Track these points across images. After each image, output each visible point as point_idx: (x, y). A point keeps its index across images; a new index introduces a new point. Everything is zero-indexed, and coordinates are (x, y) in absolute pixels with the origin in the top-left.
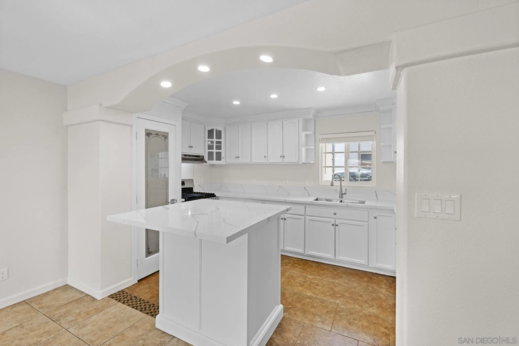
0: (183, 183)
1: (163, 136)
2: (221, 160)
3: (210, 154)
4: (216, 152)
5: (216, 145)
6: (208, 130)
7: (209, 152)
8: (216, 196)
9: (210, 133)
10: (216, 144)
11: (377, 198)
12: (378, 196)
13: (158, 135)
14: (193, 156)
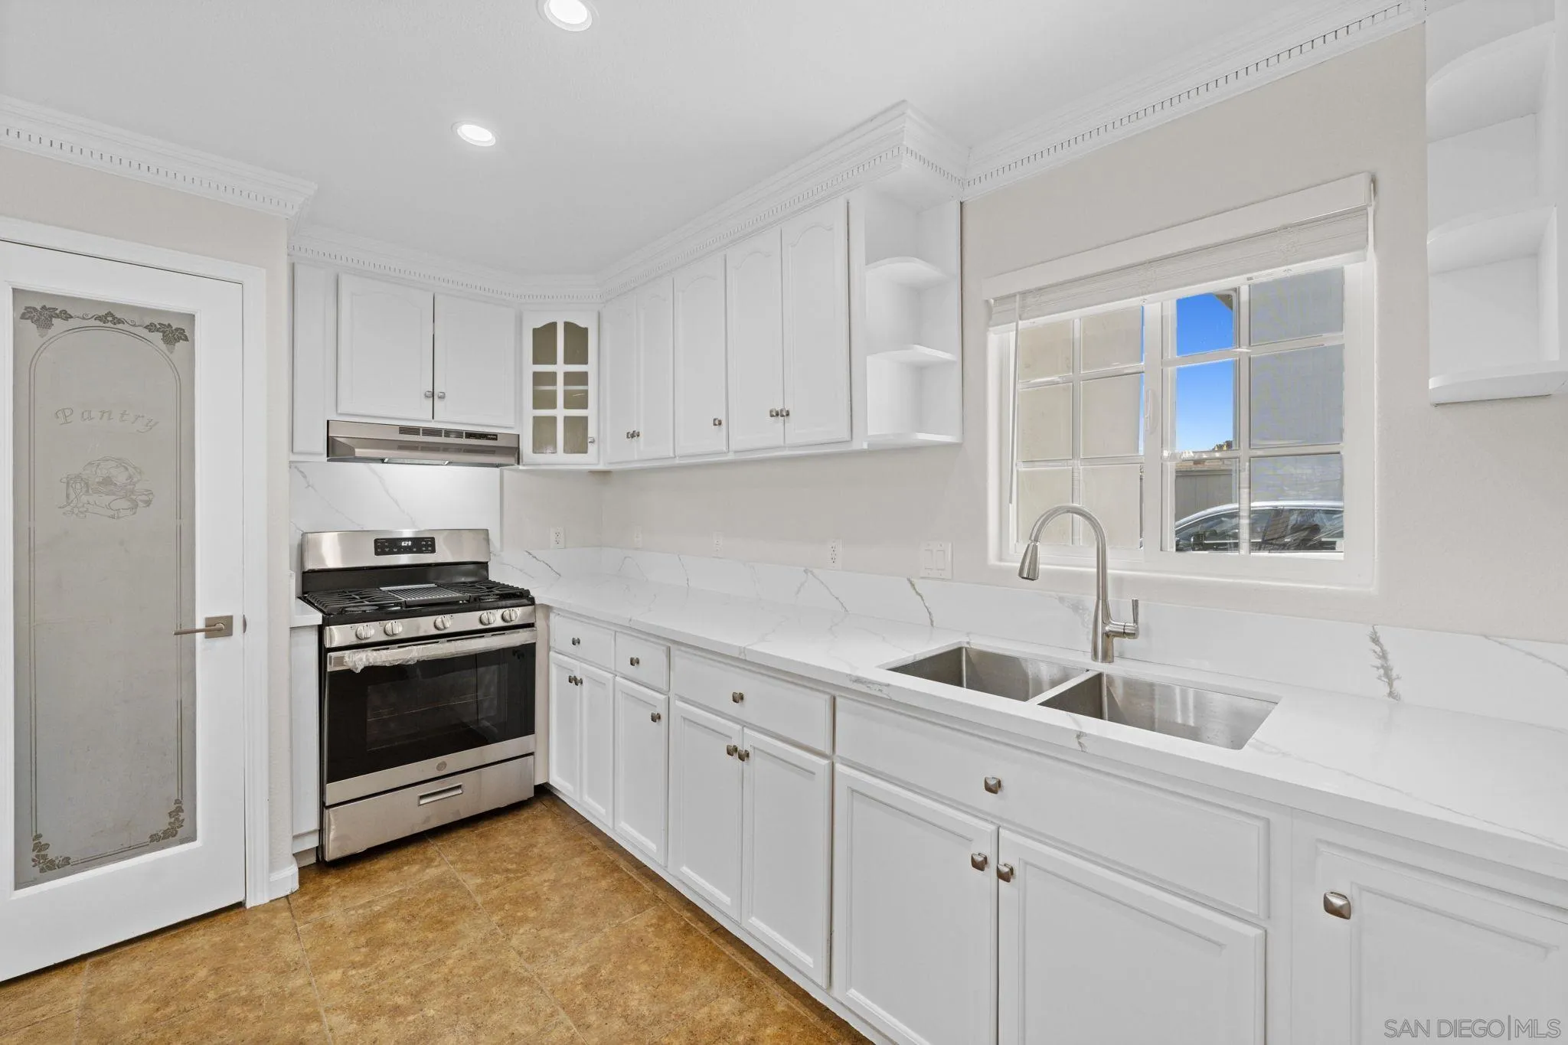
0: (429, 545)
1: (151, 328)
2: (584, 450)
3: (543, 430)
4: (566, 419)
5: (565, 392)
6: (534, 330)
7: (537, 420)
8: (537, 602)
9: (544, 337)
10: (566, 384)
11: (1391, 685)
12: (1394, 674)
13: (118, 321)
14: (459, 434)
